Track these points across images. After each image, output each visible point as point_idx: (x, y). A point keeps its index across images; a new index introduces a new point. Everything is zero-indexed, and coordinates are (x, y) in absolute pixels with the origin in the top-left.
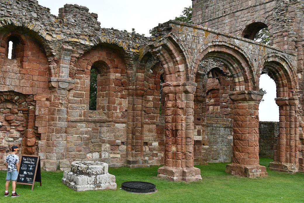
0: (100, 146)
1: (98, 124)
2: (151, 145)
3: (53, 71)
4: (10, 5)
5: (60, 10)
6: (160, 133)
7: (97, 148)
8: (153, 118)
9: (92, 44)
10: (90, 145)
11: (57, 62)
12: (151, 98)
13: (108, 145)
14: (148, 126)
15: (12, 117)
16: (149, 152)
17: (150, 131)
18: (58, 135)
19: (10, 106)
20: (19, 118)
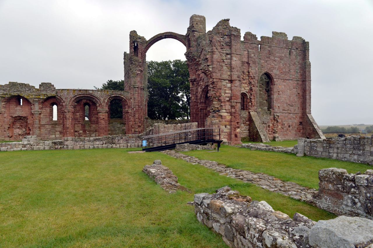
0: (55, 133)
1: (54, 125)
2: (79, 132)
3: (32, 108)
4: (18, 87)
5: (40, 85)
6: (83, 127)
7: (54, 134)
8: (79, 122)
9: (45, 98)
10: (51, 133)
11: (34, 105)
12: (78, 114)
13: (59, 132)
14: (77, 125)
15: (22, 124)
16: (78, 135)
17: (78, 126)
18: (36, 129)
19: (21, 121)
20: (25, 125)
